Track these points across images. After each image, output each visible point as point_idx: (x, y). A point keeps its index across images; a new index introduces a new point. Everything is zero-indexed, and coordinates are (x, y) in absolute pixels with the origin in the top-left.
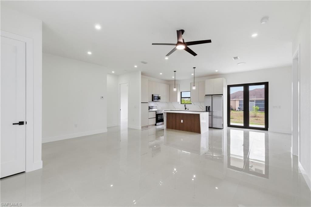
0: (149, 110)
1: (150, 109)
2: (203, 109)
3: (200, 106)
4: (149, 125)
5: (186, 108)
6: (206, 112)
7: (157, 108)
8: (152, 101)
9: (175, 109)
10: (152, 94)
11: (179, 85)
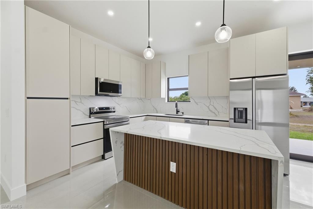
2: (216, 112)
3: (208, 107)
4: (72, 167)
5: (179, 112)
6: (235, 122)
7: (114, 112)
8: (95, 96)
9: (157, 113)
10: (96, 78)
11: (165, 64)
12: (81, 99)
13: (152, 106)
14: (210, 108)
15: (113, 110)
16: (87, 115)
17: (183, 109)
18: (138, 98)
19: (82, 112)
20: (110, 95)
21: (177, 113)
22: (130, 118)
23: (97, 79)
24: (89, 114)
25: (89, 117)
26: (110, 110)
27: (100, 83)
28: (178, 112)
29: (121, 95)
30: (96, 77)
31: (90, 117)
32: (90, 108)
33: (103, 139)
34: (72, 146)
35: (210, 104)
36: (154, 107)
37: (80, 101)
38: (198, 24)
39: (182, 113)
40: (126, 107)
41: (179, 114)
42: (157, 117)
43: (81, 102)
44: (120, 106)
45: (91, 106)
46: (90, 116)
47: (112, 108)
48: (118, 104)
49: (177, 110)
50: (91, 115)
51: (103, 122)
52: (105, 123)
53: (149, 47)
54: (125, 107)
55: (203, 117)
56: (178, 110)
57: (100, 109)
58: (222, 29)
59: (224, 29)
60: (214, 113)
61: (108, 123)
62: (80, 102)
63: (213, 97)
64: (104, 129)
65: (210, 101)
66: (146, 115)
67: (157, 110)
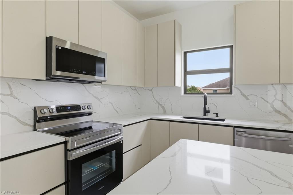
3: (272, 104)
5: (209, 112)
7: (90, 114)
8: (47, 80)
9: (165, 113)
10: (47, 38)
11: (180, 26)
12: (10, 88)
13: (155, 102)
14: (276, 107)
15: (87, 111)
16: (27, 124)
18: (131, 87)
19: (16, 118)
20: (81, 79)
21: (205, 115)
22: (124, 126)
23: (49, 40)
24: (32, 123)
25: (32, 128)
26: (82, 111)
27: (57, 49)
28: (206, 112)
29: (105, 81)
30: (48, 36)
31: (35, 129)
32: (35, 108)
33: (64, 186)
35: (276, 99)
36: (159, 103)
37: (9, 93)
39: (216, 115)
40: (112, 104)
41: (209, 116)
43: (11, 94)
44: (101, 102)
45: (37, 105)
46: (35, 126)
47: (86, 107)
48: (96, 98)
49: (205, 108)
50: (37, 124)
51: (65, 143)
52: (69, 147)
54: (110, 103)
55: (278, 126)
56: (207, 109)
57: (59, 109)
61: (76, 146)
62: (8, 95)
64: (68, 160)
65: (276, 93)
66: (149, 118)
67: (164, 108)
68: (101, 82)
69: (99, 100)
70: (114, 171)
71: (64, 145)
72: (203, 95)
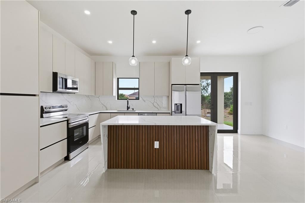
0: (42, 117)
1: (44, 115)
2: (159, 107)
3: (153, 104)
4: (41, 173)
5: (129, 108)
6: (175, 113)
7: (66, 110)
8: (53, 92)
9: (107, 110)
10: (53, 72)
11: (116, 65)
13: (101, 104)
14: (154, 105)
15: (66, 108)
17: (133, 105)
18: (86, 95)
21: (128, 110)
22: (89, 115)
23: (55, 74)
26: (63, 108)
28: (128, 108)
32: (42, 107)
33: (66, 139)
34: (41, 150)
35: (155, 102)
36: (103, 105)
38: (154, 42)
39: (132, 109)
40: (76, 105)
42: (112, 114)
44: (71, 104)
47: (65, 106)
48: (68, 101)
49: (128, 106)
52: (70, 122)
53: (133, 56)
56: (129, 107)
57: (53, 107)
58: (186, 58)
59: (187, 58)
60: (157, 108)
61: (72, 122)
63: (157, 96)
64: (69, 128)
65: (155, 100)
66: (99, 112)
67: (106, 107)
68: (74, 93)
69: (70, 102)
70: (85, 136)
71: (66, 121)
72: (127, 100)
